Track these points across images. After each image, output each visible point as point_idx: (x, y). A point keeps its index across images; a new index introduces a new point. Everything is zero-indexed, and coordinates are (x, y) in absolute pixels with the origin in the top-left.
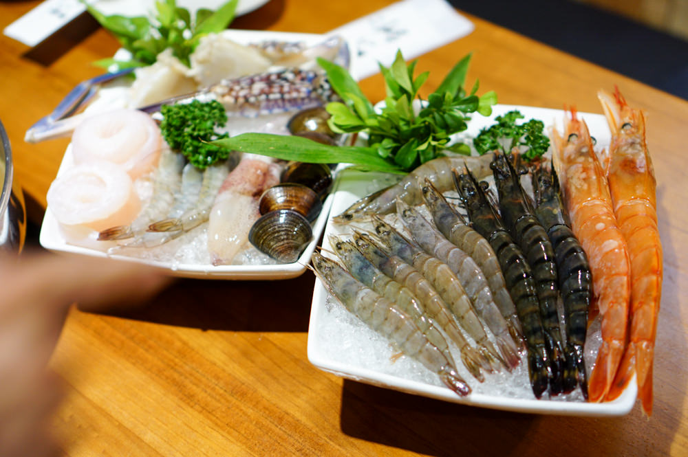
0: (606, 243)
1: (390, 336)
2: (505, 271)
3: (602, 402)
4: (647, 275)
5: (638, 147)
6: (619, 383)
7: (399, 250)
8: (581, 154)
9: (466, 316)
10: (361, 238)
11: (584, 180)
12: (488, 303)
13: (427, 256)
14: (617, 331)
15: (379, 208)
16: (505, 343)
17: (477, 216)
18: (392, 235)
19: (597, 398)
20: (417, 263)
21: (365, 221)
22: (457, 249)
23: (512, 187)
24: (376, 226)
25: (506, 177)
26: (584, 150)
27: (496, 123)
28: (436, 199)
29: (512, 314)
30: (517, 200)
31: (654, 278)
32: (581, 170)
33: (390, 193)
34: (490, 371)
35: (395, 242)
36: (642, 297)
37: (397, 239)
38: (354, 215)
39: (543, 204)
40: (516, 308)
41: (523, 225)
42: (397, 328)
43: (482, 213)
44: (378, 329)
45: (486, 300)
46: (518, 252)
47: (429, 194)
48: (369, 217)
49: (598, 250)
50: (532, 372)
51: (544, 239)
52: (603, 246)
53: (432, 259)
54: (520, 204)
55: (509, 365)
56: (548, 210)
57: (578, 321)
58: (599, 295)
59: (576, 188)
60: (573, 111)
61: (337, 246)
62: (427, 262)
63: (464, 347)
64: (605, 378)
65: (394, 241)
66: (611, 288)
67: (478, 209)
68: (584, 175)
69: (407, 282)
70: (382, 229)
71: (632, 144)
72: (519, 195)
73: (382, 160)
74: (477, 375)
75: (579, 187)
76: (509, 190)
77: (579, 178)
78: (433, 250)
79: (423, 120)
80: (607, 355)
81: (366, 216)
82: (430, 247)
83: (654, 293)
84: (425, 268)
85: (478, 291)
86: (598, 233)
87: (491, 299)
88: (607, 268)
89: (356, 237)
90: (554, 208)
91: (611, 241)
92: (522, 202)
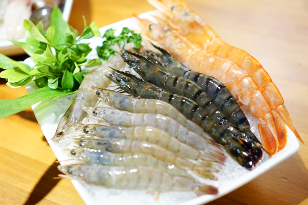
0: (223, 66)
1: (146, 188)
2: (182, 111)
3: (278, 151)
4: (256, 71)
5: (191, 14)
6: (282, 136)
7: (109, 135)
8: (166, 31)
9: (181, 148)
10: (81, 141)
11: (180, 42)
12: (187, 134)
13: (131, 128)
14: (265, 108)
15: (76, 119)
16: (211, 151)
17: (140, 91)
18: (98, 129)
19: (275, 151)
20: (129, 136)
21: (72, 131)
22: (146, 115)
23: (147, 65)
24: (83, 130)
25: (138, 62)
26: (166, 28)
27: (105, 39)
28: (108, 95)
29: (202, 133)
30: (155, 70)
31: (261, 70)
32: (174, 38)
33: (76, 106)
34: (217, 171)
35: (104, 132)
36: (262, 84)
37: (103, 129)
38: (64, 131)
39: (167, 66)
40: (203, 128)
41: (172, 81)
42: (150, 180)
43: (142, 87)
44: (136, 188)
45: (185, 133)
46: (182, 97)
47: (101, 94)
48: (73, 127)
49: (220, 73)
50: (236, 158)
51: (190, 82)
52: (222, 69)
53: (137, 128)
54: (159, 71)
55: (221, 162)
56: (174, 68)
57: (238, 116)
58: (237, 96)
59: (179, 49)
60: (135, 16)
61: (72, 153)
62: (135, 132)
63: (193, 167)
64: (273, 138)
65: (102, 131)
66: (243, 88)
67: (138, 86)
68: (178, 40)
69: (133, 149)
70: (87, 129)
71: (186, 14)
72: (155, 67)
73: (54, 91)
74: (212, 178)
75: (180, 47)
76: (146, 68)
77: (176, 43)
78: (131, 123)
79: (65, 56)
80: (266, 124)
81: (71, 128)
82: (127, 122)
83: (267, 78)
84: (136, 135)
85: (177, 131)
86: (213, 64)
87: (187, 131)
88: (234, 79)
89: (78, 142)
90: (176, 65)
91: (225, 63)
92: (160, 70)
